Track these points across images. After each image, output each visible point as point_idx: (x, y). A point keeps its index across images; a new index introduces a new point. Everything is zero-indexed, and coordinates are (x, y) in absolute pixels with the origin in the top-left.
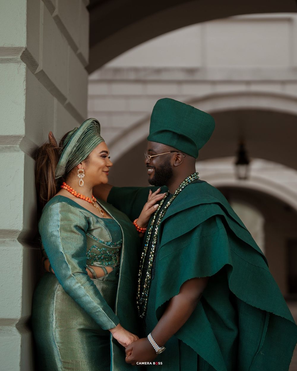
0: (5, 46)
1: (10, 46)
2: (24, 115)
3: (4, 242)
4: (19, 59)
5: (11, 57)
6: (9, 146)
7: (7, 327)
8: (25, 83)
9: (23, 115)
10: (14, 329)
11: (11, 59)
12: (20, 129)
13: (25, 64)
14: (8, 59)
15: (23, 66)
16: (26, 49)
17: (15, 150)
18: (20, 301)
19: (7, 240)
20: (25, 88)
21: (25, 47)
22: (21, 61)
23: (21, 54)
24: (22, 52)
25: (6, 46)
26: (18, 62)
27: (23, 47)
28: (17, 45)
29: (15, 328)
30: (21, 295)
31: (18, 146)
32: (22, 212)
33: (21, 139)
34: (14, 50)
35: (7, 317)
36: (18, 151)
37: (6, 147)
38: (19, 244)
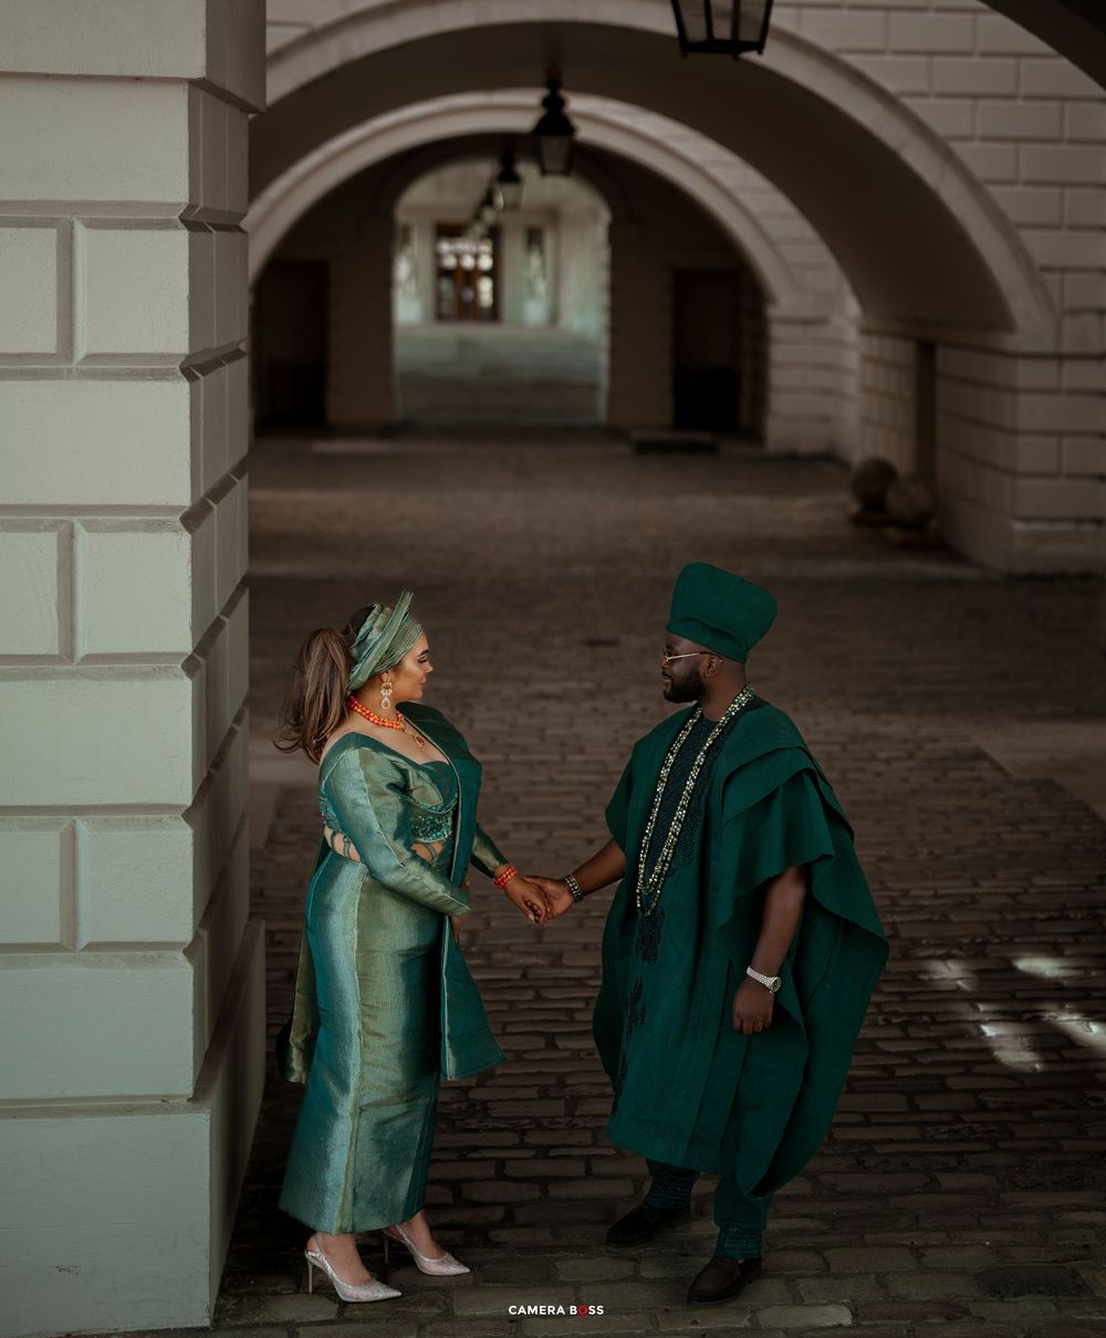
1: (164, 503)
3: (160, 820)
4: (179, 524)
5: (164, 518)
6: (163, 665)
7: (169, 955)
8: (190, 567)
9: (188, 620)
10: (181, 957)
11: (164, 522)
12: (183, 643)
13: (189, 534)
14: (158, 521)
15: (186, 538)
16: (190, 507)
17: (175, 675)
18: (191, 916)
19: (166, 818)
20: (190, 574)
21: (187, 505)
22: (182, 528)
23: (181, 516)
24: (183, 512)
25: (156, 503)
26: (176, 530)
27: (184, 507)
28: (176, 502)
29: (182, 954)
30: (191, 906)
31: (180, 666)
33: (185, 658)
34: (170, 509)
35: (171, 940)
36: (181, 677)
37: (160, 668)
38: (187, 825)
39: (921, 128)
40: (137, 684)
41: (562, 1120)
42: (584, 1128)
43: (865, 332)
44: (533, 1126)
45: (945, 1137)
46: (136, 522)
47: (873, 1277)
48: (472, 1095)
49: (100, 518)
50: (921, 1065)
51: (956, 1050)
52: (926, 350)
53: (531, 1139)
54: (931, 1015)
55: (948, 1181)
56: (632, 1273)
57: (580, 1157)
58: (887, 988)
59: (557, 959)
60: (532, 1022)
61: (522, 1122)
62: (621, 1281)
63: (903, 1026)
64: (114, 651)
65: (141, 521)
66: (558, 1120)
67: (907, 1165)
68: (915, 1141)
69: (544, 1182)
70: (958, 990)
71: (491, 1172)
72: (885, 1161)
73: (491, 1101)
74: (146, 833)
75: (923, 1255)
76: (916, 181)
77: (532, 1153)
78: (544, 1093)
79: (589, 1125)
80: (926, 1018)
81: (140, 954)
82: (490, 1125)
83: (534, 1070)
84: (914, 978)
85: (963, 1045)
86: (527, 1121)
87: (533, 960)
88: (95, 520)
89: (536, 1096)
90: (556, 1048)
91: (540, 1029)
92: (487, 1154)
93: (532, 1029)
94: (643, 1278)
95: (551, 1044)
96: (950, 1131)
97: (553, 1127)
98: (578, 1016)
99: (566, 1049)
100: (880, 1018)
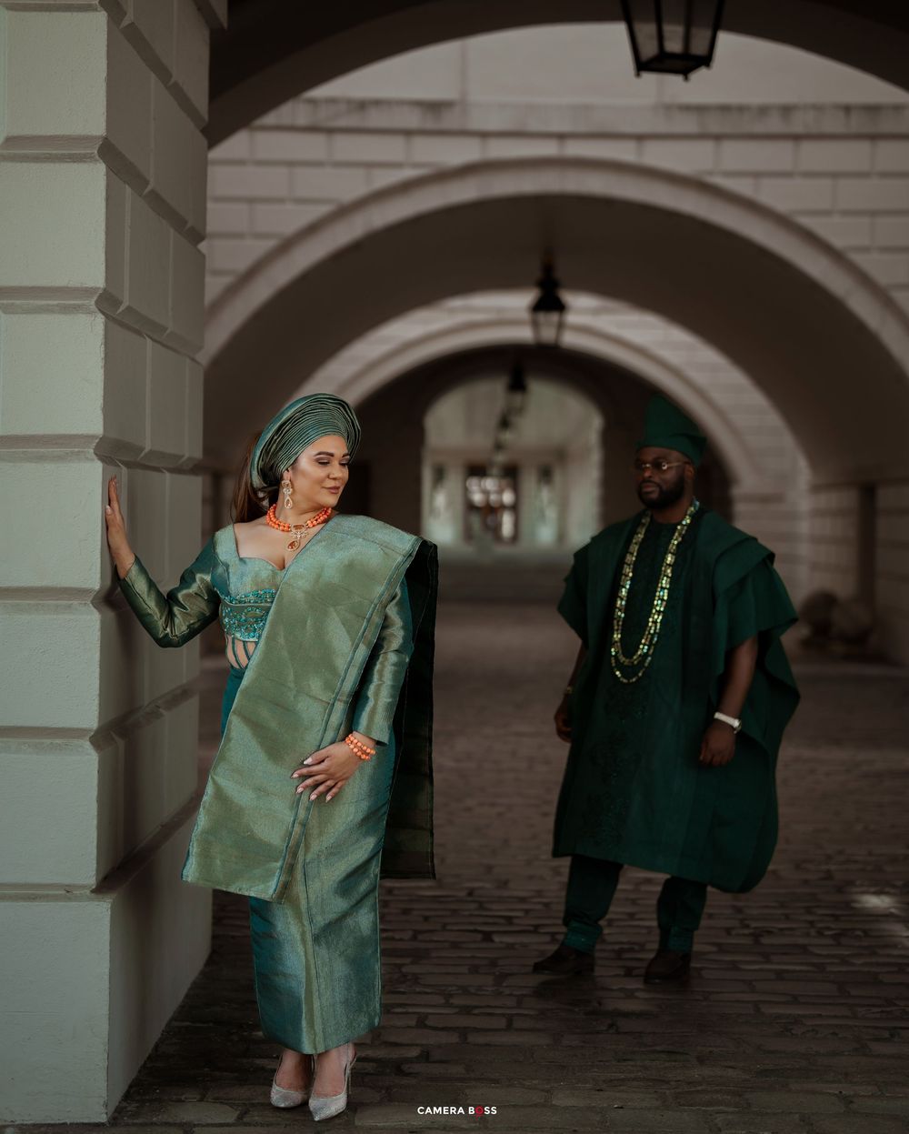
0: (69, 286)
1: (79, 285)
2: (102, 401)
3: (70, 606)
4: (93, 307)
5: (80, 303)
6: (76, 450)
7: (76, 742)
8: (103, 349)
9: (100, 402)
10: (87, 745)
11: (79, 306)
12: (94, 425)
13: (103, 317)
14: (74, 305)
15: (100, 319)
16: (105, 290)
17: (87, 458)
18: (97, 702)
19: (75, 602)
20: (103, 356)
21: (102, 286)
22: (97, 310)
23: (95, 298)
24: (98, 295)
25: (72, 284)
26: (90, 313)
27: (99, 288)
28: (90, 284)
29: (88, 743)
30: (98, 692)
31: (92, 451)
32: (99, 560)
33: (97, 441)
34: (86, 292)
35: (75, 727)
36: (93, 460)
37: (72, 452)
38: (95, 610)
39: (864, 279)
40: (49, 466)
41: (490, 989)
42: (510, 995)
43: (816, 489)
44: (460, 992)
45: (878, 1016)
46: (53, 305)
47: (797, 1115)
48: (404, 970)
49: (18, 302)
50: (853, 964)
51: (889, 956)
52: (868, 492)
53: (455, 1001)
54: (865, 931)
55: (877, 1048)
56: (542, 1101)
57: (503, 1015)
58: (821, 911)
59: (504, 884)
60: (471, 923)
61: (450, 989)
62: (531, 1106)
63: (835, 937)
64: (28, 433)
65: (57, 305)
66: (485, 988)
67: (836, 1034)
68: (847, 1017)
69: (464, 1032)
70: (891, 915)
71: (413, 1023)
72: (813, 1030)
73: (421, 974)
74: (55, 617)
75: (852, 1102)
76: (860, 327)
77: (457, 1010)
78: (474, 970)
79: (515, 993)
80: (859, 933)
81: (48, 741)
82: (418, 990)
83: (469, 955)
84: (848, 905)
85: (896, 952)
86: (454, 988)
87: (480, 884)
88: (13, 304)
89: (467, 971)
90: (492, 941)
91: (479, 928)
92: (410, 1010)
93: (471, 928)
94: (555, 1105)
95: (487, 937)
96: (882, 1012)
97: (479, 993)
98: (516, 921)
99: (501, 942)
100: (813, 932)
